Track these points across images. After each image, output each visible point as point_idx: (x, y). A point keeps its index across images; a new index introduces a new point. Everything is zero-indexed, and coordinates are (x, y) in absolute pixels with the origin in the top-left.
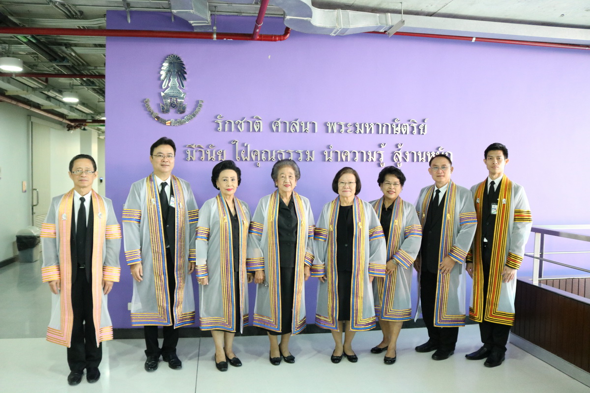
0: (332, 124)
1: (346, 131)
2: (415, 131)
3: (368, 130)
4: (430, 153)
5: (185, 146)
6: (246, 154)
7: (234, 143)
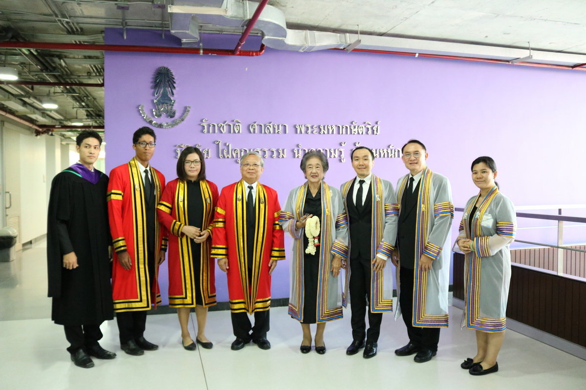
0: (301, 126)
1: (312, 132)
2: (370, 132)
3: (331, 131)
4: (383, 150)
5: (175, 146)
6: (228, 153)
7: (217, 143)
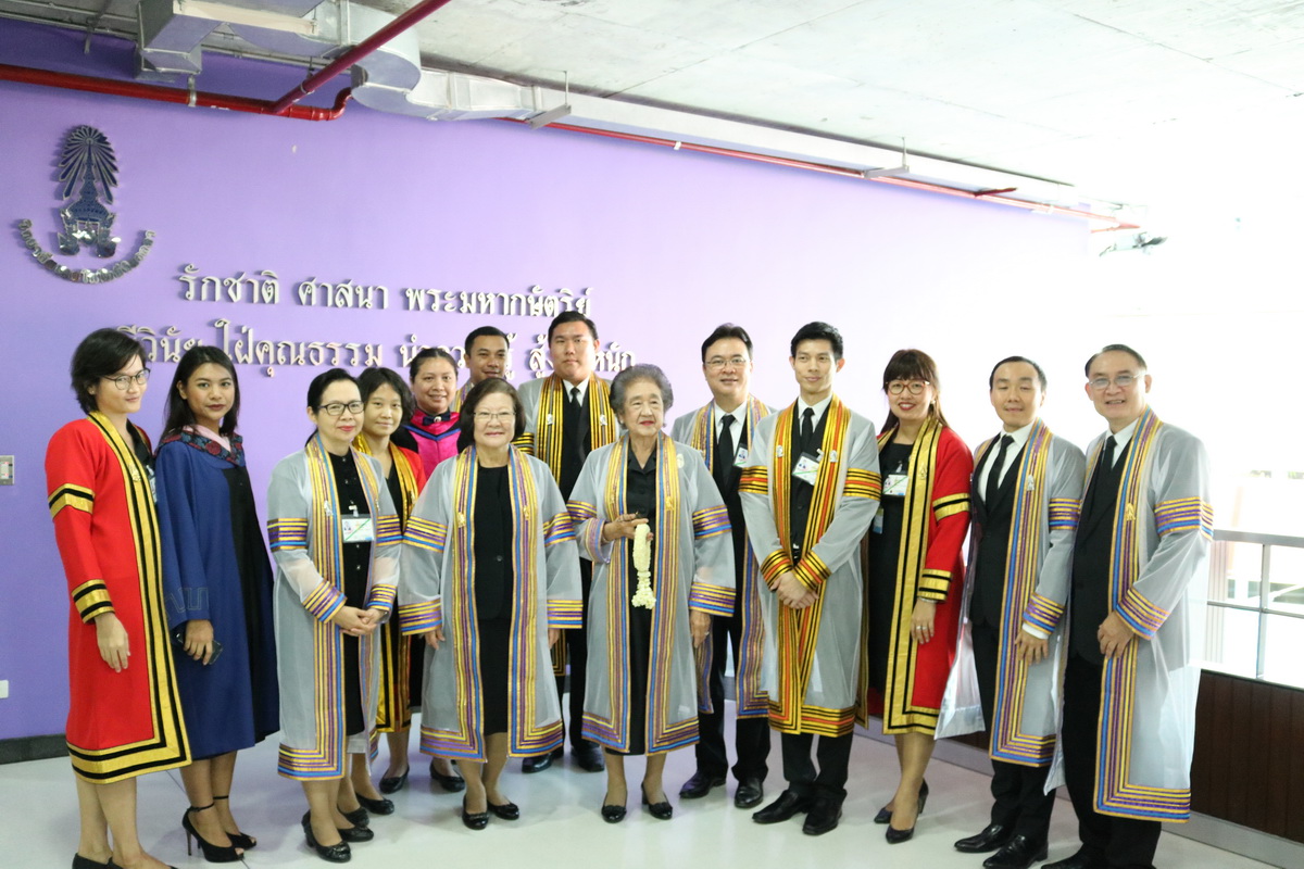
0: (417, 292)
1: (442, 308)
3: (484, 307)
6: (245, 350)
7: (220, 325)
